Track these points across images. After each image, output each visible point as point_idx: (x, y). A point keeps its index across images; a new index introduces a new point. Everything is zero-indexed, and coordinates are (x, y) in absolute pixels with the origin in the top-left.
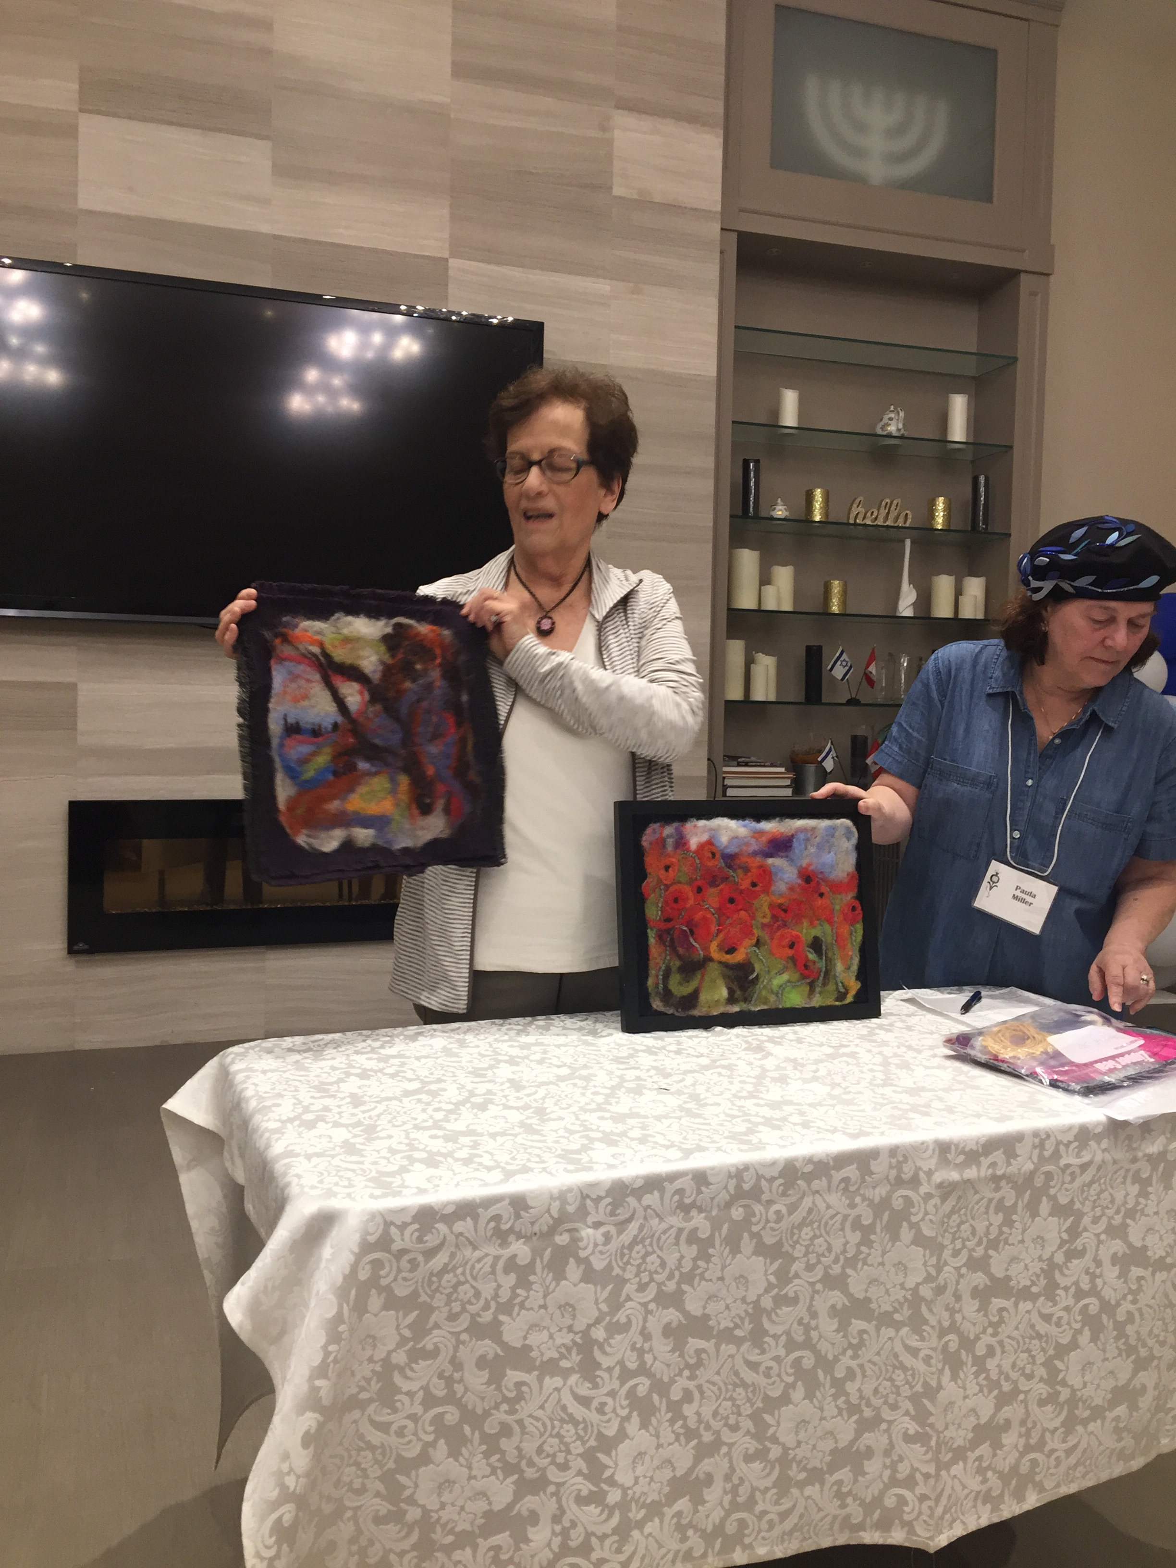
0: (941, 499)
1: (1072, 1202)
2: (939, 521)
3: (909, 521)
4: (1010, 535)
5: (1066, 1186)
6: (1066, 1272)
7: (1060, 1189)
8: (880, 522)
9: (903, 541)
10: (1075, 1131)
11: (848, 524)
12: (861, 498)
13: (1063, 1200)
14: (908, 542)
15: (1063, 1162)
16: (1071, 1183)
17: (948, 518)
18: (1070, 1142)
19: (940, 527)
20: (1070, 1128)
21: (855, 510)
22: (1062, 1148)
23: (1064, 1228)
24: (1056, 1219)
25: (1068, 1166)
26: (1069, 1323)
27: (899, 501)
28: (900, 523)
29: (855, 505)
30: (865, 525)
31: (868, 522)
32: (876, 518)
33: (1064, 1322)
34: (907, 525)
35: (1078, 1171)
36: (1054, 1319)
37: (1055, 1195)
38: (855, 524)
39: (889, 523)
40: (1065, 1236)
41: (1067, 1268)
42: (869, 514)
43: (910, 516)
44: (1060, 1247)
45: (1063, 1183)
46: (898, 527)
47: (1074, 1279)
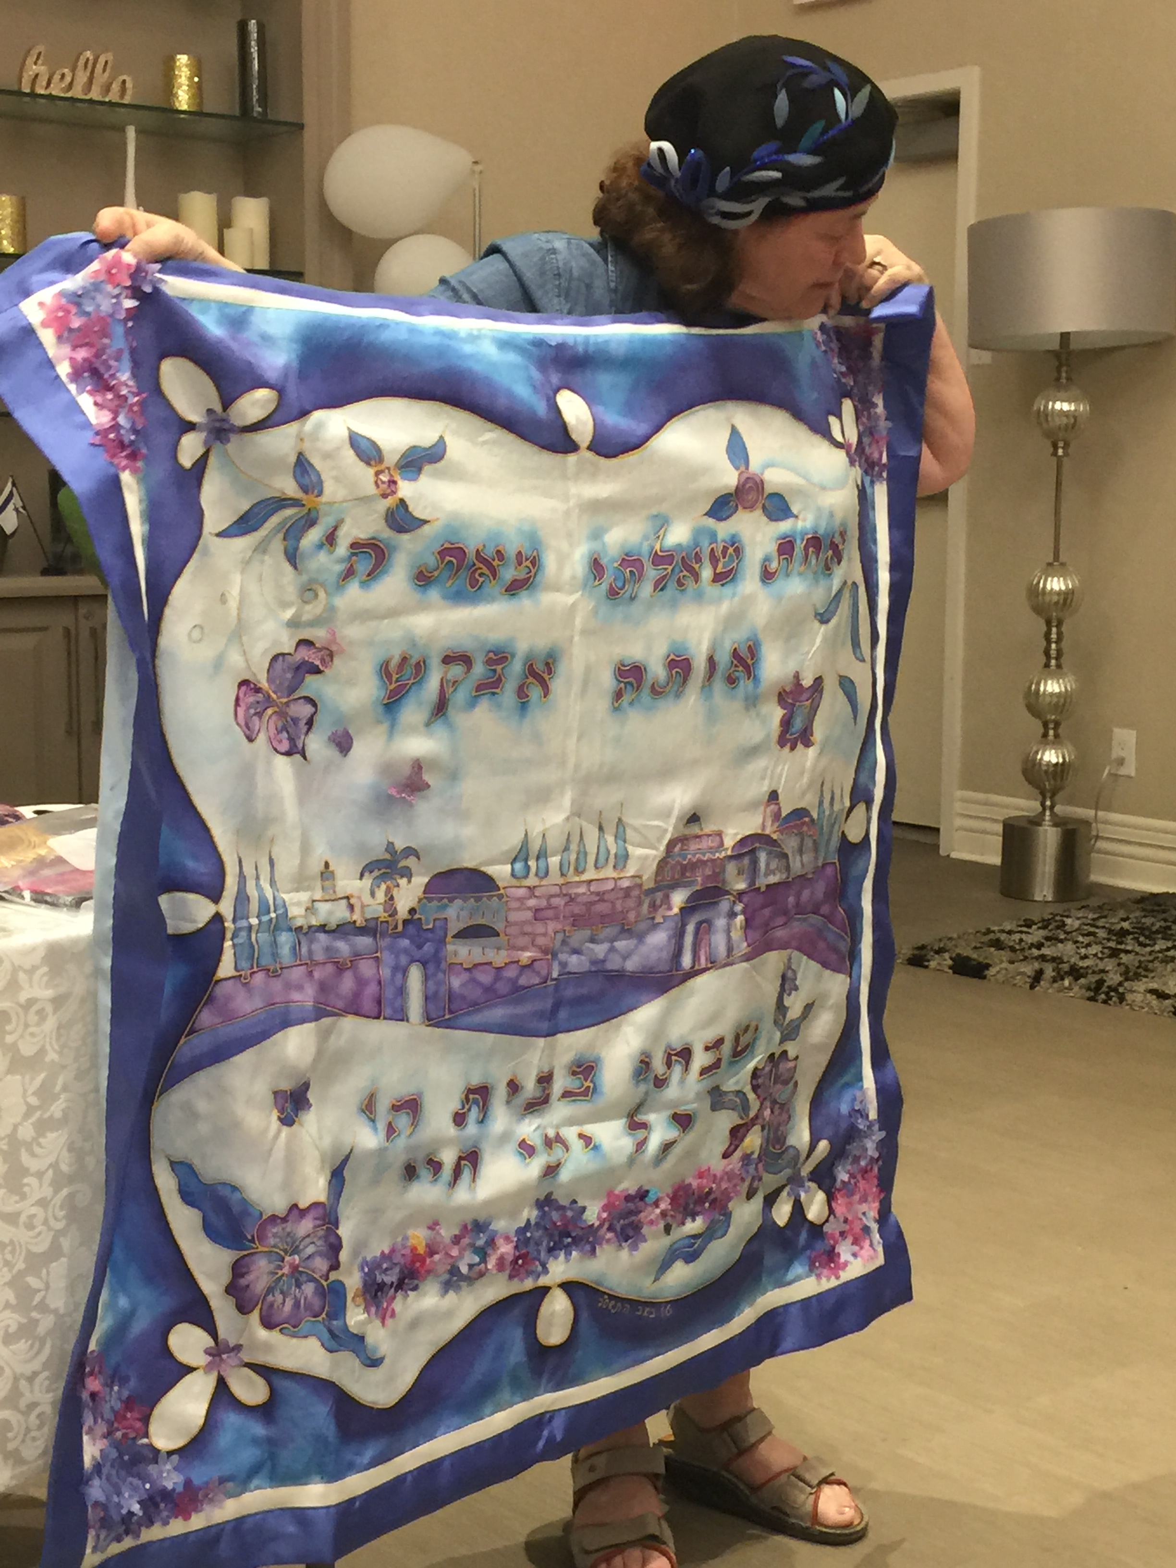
0: (183, 59)
1: (42, 1052)
2: (183, 100)
3: (129, 92)
4: (301, 127)
5: (31, 1030)
6: (37, 1150)
7: (22, 1036)
8: (77, 92)
9: (122, 130)
10: (41, 953)
11: (20, 93)
12: (40, 48)
13: (27, 1049)
14: (131, 133)
15: (23, 997)
16: (38, 1024)
17: (198, 91)
18: (34, 968)
19: (184, 107)
20: (34, 949)
21: (32, 69)
22: (22, 976)
23: (30, 1092)
24: (18, 1077)
25: (31, 1002)
26: (46, 1222)
27: (110, 56)
28: (113, 96)
29: (30, 61)
30: (50, 97)
31: (55, 90)
32: (70, 86)
33: (37, 1222)
34: (127, 100)
35: (49, 1009)
36: (23, 1218)
37: (15, 1044)
38: (33, 95)
39: (95, 94)
40: (34, 1101)
41: (39, 1145)
42: (57, 77)
43: (129, 85)
44: (27, 1115)
45: (27, 1026)
46: (111, 104)
47: (51, 1159)
